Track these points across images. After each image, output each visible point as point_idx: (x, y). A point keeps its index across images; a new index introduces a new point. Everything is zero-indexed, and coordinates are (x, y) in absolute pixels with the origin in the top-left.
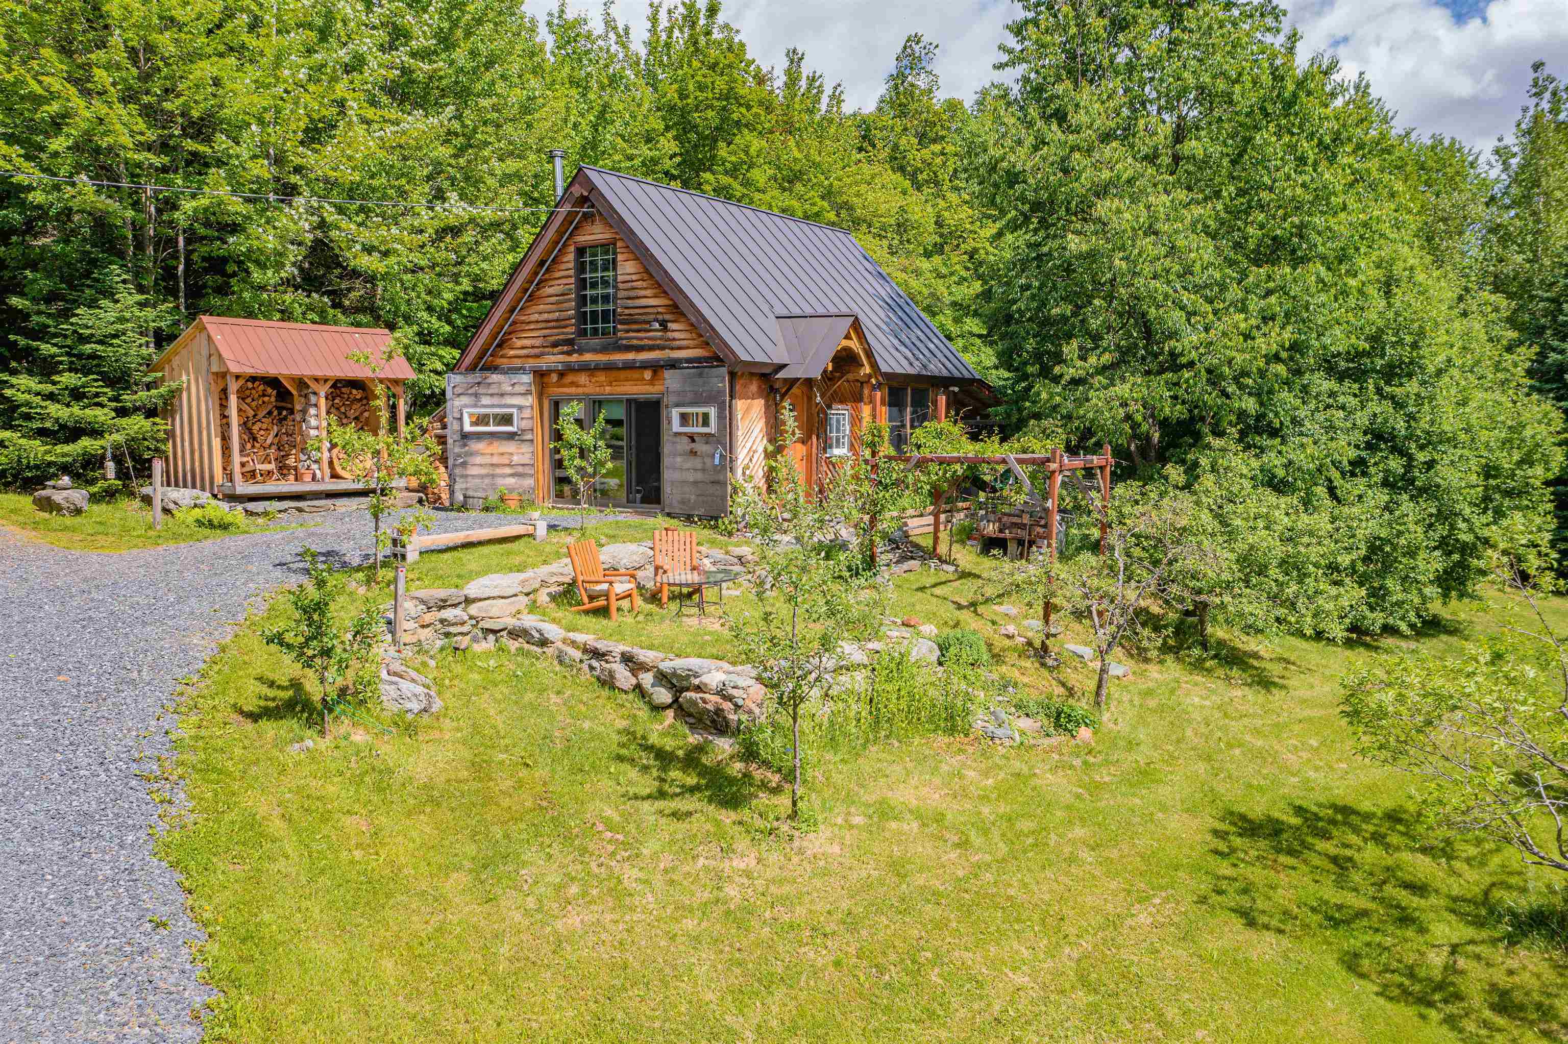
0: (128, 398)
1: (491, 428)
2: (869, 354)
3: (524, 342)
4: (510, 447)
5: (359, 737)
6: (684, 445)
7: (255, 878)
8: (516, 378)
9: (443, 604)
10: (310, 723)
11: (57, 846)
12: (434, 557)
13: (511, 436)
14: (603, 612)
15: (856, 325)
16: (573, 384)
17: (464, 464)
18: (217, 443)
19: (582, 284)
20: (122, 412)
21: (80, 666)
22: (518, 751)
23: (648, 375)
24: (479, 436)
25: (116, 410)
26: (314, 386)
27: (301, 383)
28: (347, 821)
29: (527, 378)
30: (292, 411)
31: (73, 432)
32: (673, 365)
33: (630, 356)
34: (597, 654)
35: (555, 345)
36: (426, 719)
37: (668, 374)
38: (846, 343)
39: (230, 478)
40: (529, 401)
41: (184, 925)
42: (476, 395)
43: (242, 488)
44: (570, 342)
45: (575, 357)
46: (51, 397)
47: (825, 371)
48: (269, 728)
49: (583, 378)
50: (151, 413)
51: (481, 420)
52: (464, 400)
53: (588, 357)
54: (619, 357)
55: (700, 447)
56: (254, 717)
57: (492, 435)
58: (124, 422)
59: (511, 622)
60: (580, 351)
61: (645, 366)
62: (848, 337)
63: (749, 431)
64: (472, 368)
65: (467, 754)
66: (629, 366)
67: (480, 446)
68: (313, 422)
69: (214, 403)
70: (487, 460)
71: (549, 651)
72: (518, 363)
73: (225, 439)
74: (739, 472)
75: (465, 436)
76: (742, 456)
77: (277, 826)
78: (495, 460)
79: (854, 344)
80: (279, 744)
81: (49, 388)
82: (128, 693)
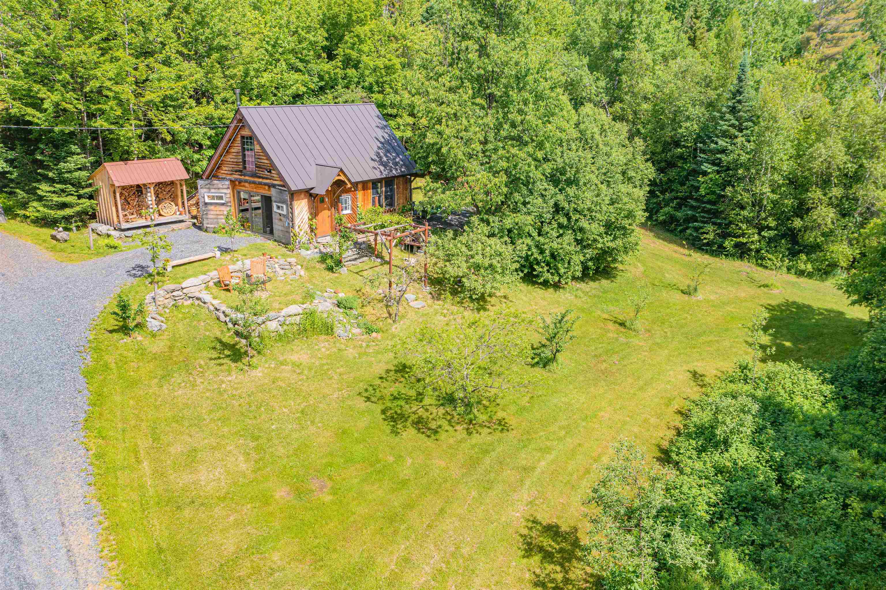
0: (82, 192)
1: (216, 201)
2: (349, 180)
3: (225, 169)
4: (223, 208)
5: (139, 338)
6: (278, 216)
7: (105, 379)
8: (223, 182)
9: (173, 291)
10: (126, 334)
11: (57, 372)
12: (178, 268)
13: (223, 204)
14: (228, 290)
15: (341, 170)
16: (244, 186)
17: (207, 214)
18: (114, 209)
19: (244, 149)
20: (80, 197)
21: (64, 315)
22: (184, 343)
23: (267, 187)
24: (211, 204)
25: (77, 196)
26: (148, 186)
27: (144, 185)
28: (132, 364)
29: (228, 183)
30: (142, 193)
31: (64, 206)
32: (274, 186)
33: (260, 180)
34: (217, 310)
35: (236, 171)
36: (160, 332)
37: (272, 189)
38: (339, 178)
39: (119, 222)
40: (229, 191)
41: (86, 392)
42: (209, 188)
43: (124, 226)
44: (241, 171)
45: (243, 177)
46: (54, 192)
47: (327, 190)
48: (115, 335)
49: (247, 185)
50: (91, 197)
51: (213, 198)
52: (205, 190)
53: (247, 178)
54: (257, 180)
55: (282, 218)
56: (111, 332)
57: (216, 204)
58: (80, 201)
59: (197, 294)
60: (244, 175)
61: (265, 184)
62: (339, 175)
63: (301, 211)
64: (208, 178)
65: (169, 344)
66: (260, 183)
67: (212, 207)
68: (149, 199)
69: (112, 194)
70: (215, 213)
71: (206, 306)
72: (224, 176)
73: (116, 206)
74: (297, 228)
75: (206, 204)
76: (297, 221)
77: (113, 366)
78: (218, 213)
79: (342, 178)
80: (118, 340)
81: (53, 189)
82: (77, 323)
